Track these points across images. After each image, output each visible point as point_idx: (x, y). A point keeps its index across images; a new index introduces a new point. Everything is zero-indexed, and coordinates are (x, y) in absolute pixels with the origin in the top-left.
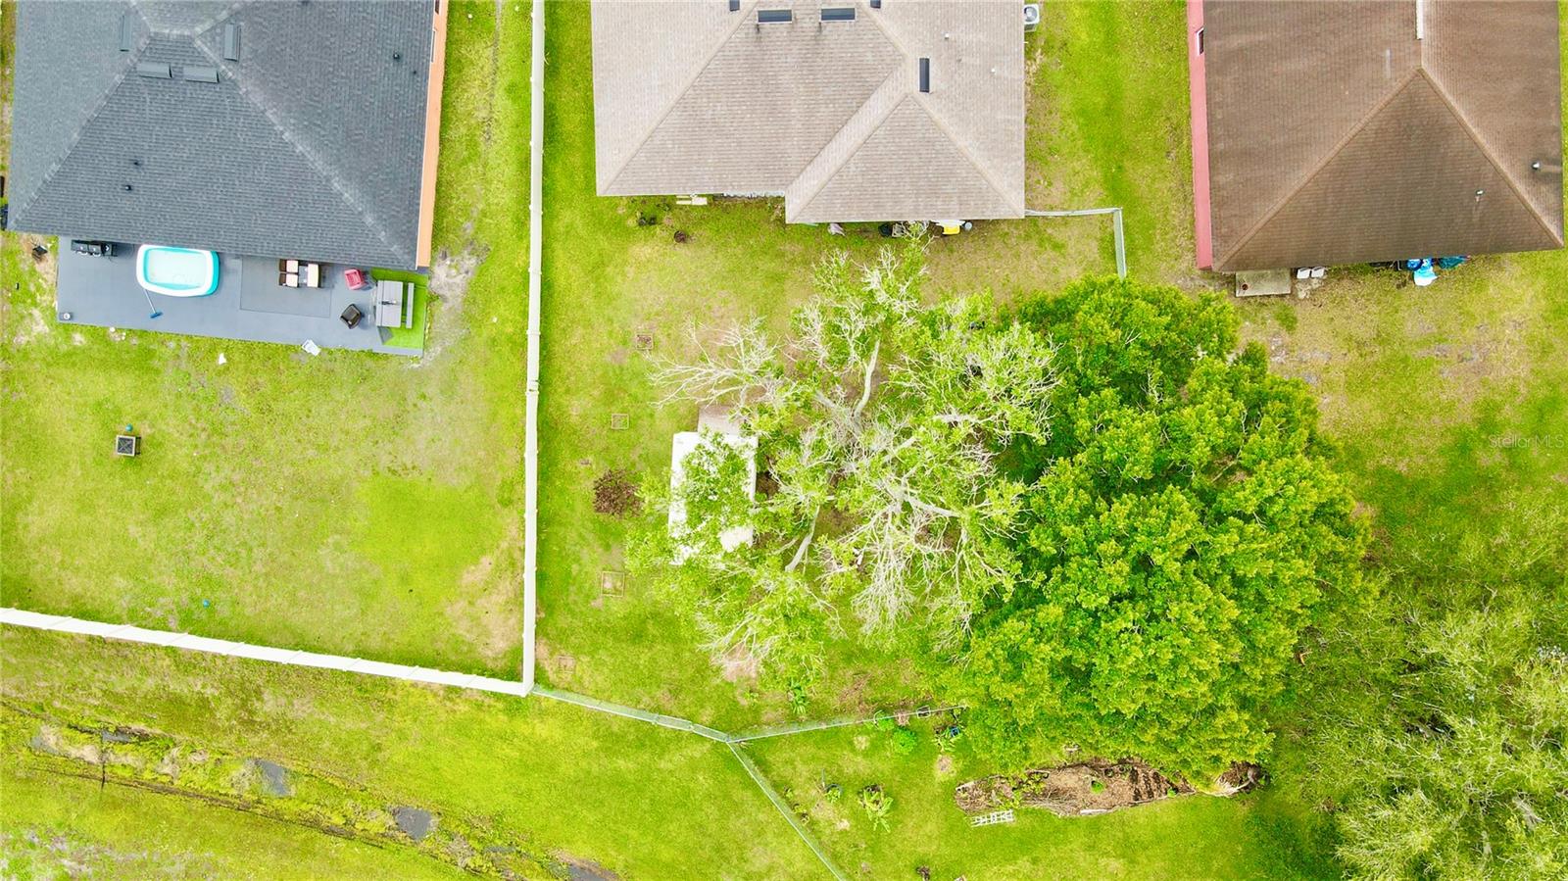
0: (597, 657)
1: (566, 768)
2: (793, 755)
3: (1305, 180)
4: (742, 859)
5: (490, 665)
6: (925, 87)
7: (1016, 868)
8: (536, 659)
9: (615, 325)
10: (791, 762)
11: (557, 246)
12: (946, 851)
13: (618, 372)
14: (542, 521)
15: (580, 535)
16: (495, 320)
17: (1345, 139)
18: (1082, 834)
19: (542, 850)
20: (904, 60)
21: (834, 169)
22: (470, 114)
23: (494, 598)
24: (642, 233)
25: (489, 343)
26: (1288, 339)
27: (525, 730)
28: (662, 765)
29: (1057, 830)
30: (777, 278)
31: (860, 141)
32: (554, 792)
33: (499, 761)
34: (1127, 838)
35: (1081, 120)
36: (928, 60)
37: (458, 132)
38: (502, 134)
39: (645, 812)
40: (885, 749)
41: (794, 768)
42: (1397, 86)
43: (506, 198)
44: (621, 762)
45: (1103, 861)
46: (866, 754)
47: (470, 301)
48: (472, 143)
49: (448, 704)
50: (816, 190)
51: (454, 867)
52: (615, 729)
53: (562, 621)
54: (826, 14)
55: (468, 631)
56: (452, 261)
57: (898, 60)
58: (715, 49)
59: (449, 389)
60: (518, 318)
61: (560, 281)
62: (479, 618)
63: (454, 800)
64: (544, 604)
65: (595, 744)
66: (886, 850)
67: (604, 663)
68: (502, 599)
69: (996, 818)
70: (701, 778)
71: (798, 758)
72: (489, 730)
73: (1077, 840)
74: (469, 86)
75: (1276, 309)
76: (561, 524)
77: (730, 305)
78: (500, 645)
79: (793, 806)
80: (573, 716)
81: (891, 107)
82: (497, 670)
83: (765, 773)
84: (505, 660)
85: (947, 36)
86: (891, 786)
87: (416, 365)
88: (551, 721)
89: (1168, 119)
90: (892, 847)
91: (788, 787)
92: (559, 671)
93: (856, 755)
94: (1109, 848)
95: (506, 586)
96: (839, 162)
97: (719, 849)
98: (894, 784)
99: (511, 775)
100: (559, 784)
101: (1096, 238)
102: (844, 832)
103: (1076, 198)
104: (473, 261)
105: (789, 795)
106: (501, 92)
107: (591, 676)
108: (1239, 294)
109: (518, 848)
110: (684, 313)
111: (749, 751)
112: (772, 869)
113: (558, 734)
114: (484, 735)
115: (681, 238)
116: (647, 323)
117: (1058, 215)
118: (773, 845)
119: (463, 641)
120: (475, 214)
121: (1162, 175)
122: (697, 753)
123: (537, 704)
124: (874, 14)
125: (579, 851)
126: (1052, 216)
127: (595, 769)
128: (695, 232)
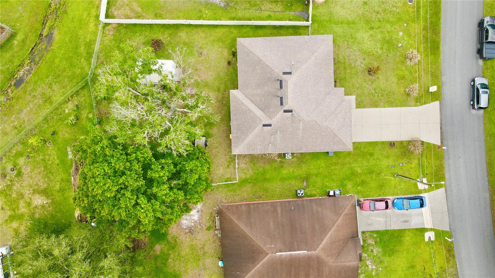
0: (113, 41)
1: (81, 32)
2: (86, 96)
3: (242, 228)
4: (56, 82)
5: (110, 10)
6: (264, 125)
7: (56, 159)
8: (112, 24)
9: (206, 45)
10: (84, 96)
11: (227, 29)
12: (60, 140)
13: (192, 46)
14: (151, 25)
15: (147, 36)
17: (252, 237)
18: (66, 177)
19: (57, 25)
20: (271, 119)
21: (243, 102)
22: (263, 5)
23: (129, 12)
24: (231, 52)
25: (200, 10)
26: (204, 229)
27: (91, 20)
28: (83, 60)
29: (67, 171)
30: (218, 90)
31: (250, 109)
32: (74, 29)
33: (82, 13)
34: (65, 189)
35: (262, 172)
36: (271, 126)
37: (258, 2)
38: (257, 14)
39: (69, 55)
40: (89, 122)
41: (82, 97)
42: (264, 249)
43: (240, 14)
44: (83, 48)
45: (58, 183)
46: (87, 117)
47: (212, 4)
48: (255, 5)
50: (238, 97)
52: (92, 46)
53: (123, 31)
54: (282, 98)
55: (119, 4)
57: (271, 118)
58: (273, 69)
60: (207, 18)
61: (217, 30)
62: (123, 7)
64: (128, 26)
65: (88, 40)
66: (60, 123)
67: (111, 43)
68: (129, 14)
69: (70, 153)
70: (79, 71)
71: (85, 98)
73: (64, 176)
74: (270, 4)
75: (212, 225)
76: (150, 31)
77: (211, 77)
78: (116, 13)
79: (72, 96)
80: (95, 33)
81: (259, 117)
82: (108, 12)
83: (81, 89)
84: (111, 15)
85: (278, 131)
88: (94, 28)
89: (263, 195)
90: (61, 125)
91: (77, 95)
92: (109, 30)
93: (87, 114)
94: (62, 185)
95: (132, 14)
96: (245, 104)
97: (59, 76)
98: (79, 125)
99: (78, 16)
100: (76, 30)
101: (231, 176)
102: (65, 111)
103: (242, 171)
104: (223, 6)
105: (75, 95)
106: (269, 13)
107: (107, 39)
108: (216, 215)
109: (57, 19)
110: (209, 64)
111: (87, 84)
112: (53, 91)
113: (90, 30)
114: (90, 9)
115: (229, 63)
116: (206, 54)
117: (237, 166)
118: (60, 91)
119: (116, 2)
120: (236, 6)
121: (248, 194)
122: (86, 69)
123: (98, 24)
124: (282, 111)
125: (57, 36)
126: (236, 164)
127: (80, 40)
128: (231, 67)
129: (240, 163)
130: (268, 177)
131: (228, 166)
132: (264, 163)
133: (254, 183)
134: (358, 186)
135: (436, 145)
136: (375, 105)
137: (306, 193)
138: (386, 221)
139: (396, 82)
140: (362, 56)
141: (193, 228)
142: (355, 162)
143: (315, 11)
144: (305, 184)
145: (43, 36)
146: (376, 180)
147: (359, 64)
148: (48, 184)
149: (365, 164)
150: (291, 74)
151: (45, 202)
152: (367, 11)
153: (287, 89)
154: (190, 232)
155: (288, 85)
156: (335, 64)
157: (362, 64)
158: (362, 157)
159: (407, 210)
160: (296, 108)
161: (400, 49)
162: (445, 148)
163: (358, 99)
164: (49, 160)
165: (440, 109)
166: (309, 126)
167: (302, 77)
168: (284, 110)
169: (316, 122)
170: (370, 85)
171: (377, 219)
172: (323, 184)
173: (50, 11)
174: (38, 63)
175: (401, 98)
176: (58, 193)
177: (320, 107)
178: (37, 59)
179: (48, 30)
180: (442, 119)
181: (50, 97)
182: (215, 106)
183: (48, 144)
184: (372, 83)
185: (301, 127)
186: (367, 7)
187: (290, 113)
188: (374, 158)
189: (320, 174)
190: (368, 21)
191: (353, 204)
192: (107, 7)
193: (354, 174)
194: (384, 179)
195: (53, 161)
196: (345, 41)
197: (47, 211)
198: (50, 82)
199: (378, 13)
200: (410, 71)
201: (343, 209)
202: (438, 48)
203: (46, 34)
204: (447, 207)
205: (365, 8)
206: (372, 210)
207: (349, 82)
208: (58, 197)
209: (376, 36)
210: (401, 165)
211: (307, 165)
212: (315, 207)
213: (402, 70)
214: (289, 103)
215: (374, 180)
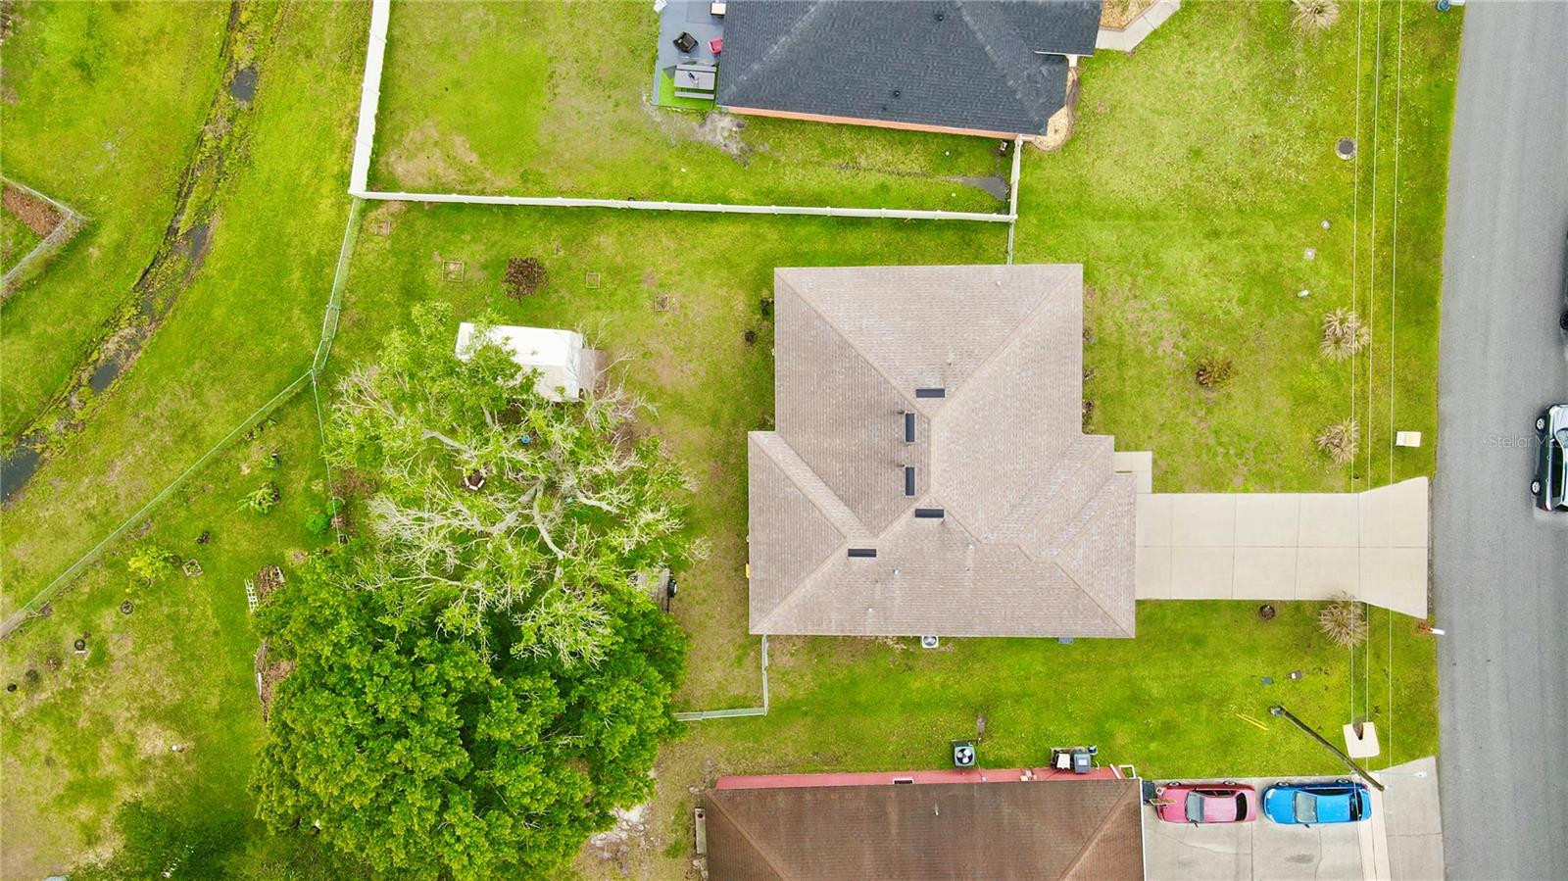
0: (390, 256)
1: (291, 226)
2: (306, 426)
4: (214, 380)
5: (382, 160)
6: (853, 553)
7: (210, 617)
8: (388, 201)
9: (677, 277)
10: (300, 425)
11: (747, 227)
12: (224, 558)
13: (636, 279)
14: (509, 208)
15: (495, 243)
16: (683, 170)
18: (240, 674)
19: (220, 202)
20: (874, 535)
21: (789, 473)
22: (863, 151)
23: (441, 164)
24: (755, 302)
25: (664, 165)
26: (660, 850)
27: (325, 189)
28: (296, 312)
29: (244, 653)
30: (715, 420)
31: (811, 497)
32: (271, 214)
33: (297, 166)
34: (237, 711)
35: (846, 682)
36: (875, 556)
37: (848, 141)
38: (843, 180)
39: (254, 295)
40: (311, 506)
41: (294, 427)
43: (790, 180)
44: (297, 275)
45: (217, 691)
46: (307, 490)
47: (701, 147)
48: (837, 153)
49: (348, 121)
50: (774, 458)
51: (204, 122)
52: (327, 270)
53: (421, 224)
54: (911, 471)
55: (411, 140)
56: (736, 133)
57: (874, 530)
58: (886, 375)
59: (623, 127)
60: (686, 190)
61: (717, 229)
62: (423, 150)
63: (263, 123)
65: (314, 252)
66: (224, 506)
67: (384, 262)
68: (440, 171)
69: (254, 600)
70: (285, 345)
71: (303, 431)
72: (324, 157)
74: (887, 150)
75: (685, 841)
76: (505, 225)
77: (692, 379)
78: (400, 169)
79: (261, 427)
80: (336, 231)
81: (836, 524)
82: (377, 166)
83: (291, 402)
84: (386, 173)
85: (896, 572)
86: (279, 511)
87: (644, 98)
88: (333, 213)
89: (846, 754)
90: (227, 511)
91: (277, 423)
92: (376, 220)
93: (306, 482)
94: (228, 697)
95: (451, 175)
96: (794, 479)
97: (223, 360)
98: (281, 513)
99: (286, 176)
100: (279, 218)
101: (747, 692)
102: (239, 469)
103: (780, 677)
104: (736, 152)
105: (270, 423)
106: (882, 179)
107: (373, 249)
108: (697, 811)
109: (222, 180)
110: (686, 338)
111: (307, 388)
112: (206, 405)
113: (322, 219)
114: (321, 153)
115: (750, 337)
116: (678, 306)
117: (765, 661)
118: (226, 408)
119: (402, 135)
120: (776, 154)
121: (799, 748)
122: (305, 342)
123: (346, 200)
124: (911, 512)
125: (220, 236)
126: (765, 656)
127: (292, 251)
128: (757, 347)
129: (778, 653)
130: (863, 698)
131: (739, 659)
132: (853, 656)
133: (818, 716)
134: (1152, 738)
135: (1413, 618)
136: (1215, 482)
137: (983, 753)
138: (1237, 854)
139: (1289, 410)
140: (1180, 324)
141: (624, 848)
142: (1143, 663)
143: (1031, 174)
144: (980, 724)
145: (179, 234)
146: (1209, 721)
147: (1169, 350)
148: (187, 692)
149: (1176, 672)
150: (944, 396)
151: (174, 748)
152: (1200, 179)
153: (929, 445)
154: (615, 859)
155: (932, 433)
156: (1087, 348)
157: (1176, 352)
158: (1165, 648)
159: (1307, 826)
160: (955, 504)
161: (1303, 305)
162: (1441, 632)
163: (1160, 462)
164: (189, 620)
165: (1431, 501)
166: (996, 560)
167: (977, 406)
168: (917, 510)
169: (1017, 549)
170: (1201, 420)
171: (1207, 846)
172: (1037, 730)
173: (199, 157)
174: (161, 319)
175: (1302, 463)
176: (216, 721)
177: (1035, 500)
178: (159, 304)
179: (193, 214)
180: (1436, 535)
181: (194, 426)
182: (704, 472)
183: (188, 569)
184: (1209, 411)
185: (969, 563)
186: (1202, 165)
187: (936, 521)
188: (1207, 651)
189: (1029, 696)
190: (1202, 211)
191: (1132, 806)
192: (373, 149)
193: (1137, 700)
194: (1239, 721)
195: (203, 621)
196: (1125, 276)
197: (182, 776)
198: (195, 379)
199: (1236, 185)
200: (1337, 375)
201: (1099, 823)
202: (1431, 304)
203: (188, 227)
204: (1439, 819)
205: (1192, 170)
206: (1193, 821)
207: (1133, 408)
208: (215, 733)
209: (1225, 260)
210: (1293, 676)
211: (990, 667)
212: (1006, 811)
213: (1307, 373)
214: (932, 490)
215: (1204, 722)
